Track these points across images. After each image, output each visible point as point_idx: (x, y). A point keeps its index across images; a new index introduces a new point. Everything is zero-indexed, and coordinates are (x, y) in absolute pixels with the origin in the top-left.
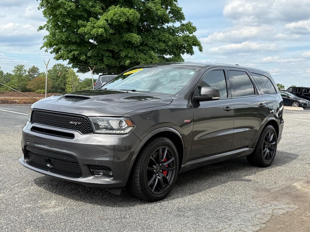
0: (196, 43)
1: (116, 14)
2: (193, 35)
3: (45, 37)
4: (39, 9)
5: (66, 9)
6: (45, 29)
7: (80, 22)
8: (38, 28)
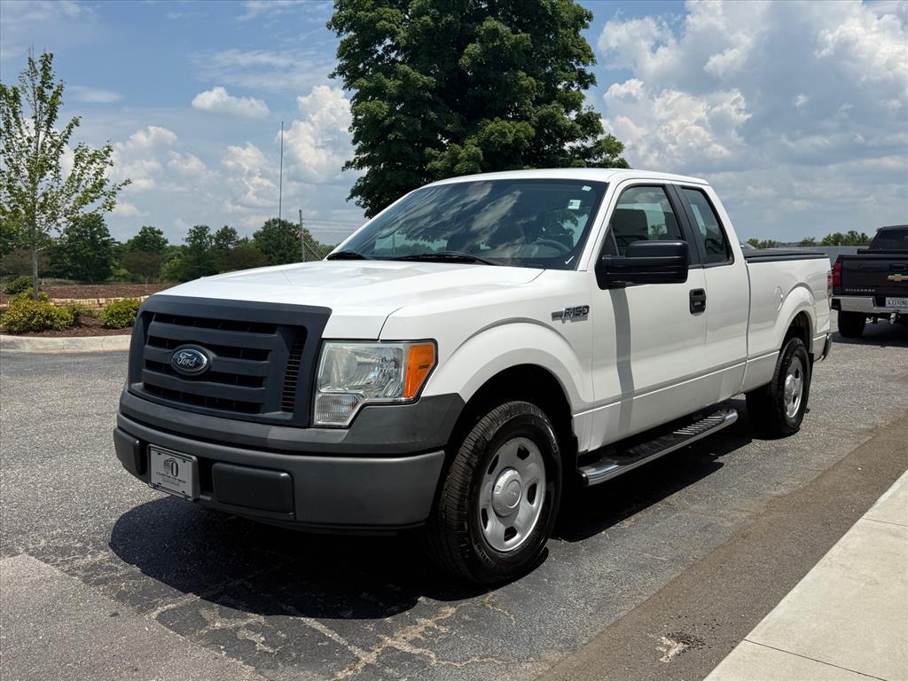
1: (495, 132)
3: (358, 181)
4: (350, 130)
6: (355, 166)
8: (344, 165)
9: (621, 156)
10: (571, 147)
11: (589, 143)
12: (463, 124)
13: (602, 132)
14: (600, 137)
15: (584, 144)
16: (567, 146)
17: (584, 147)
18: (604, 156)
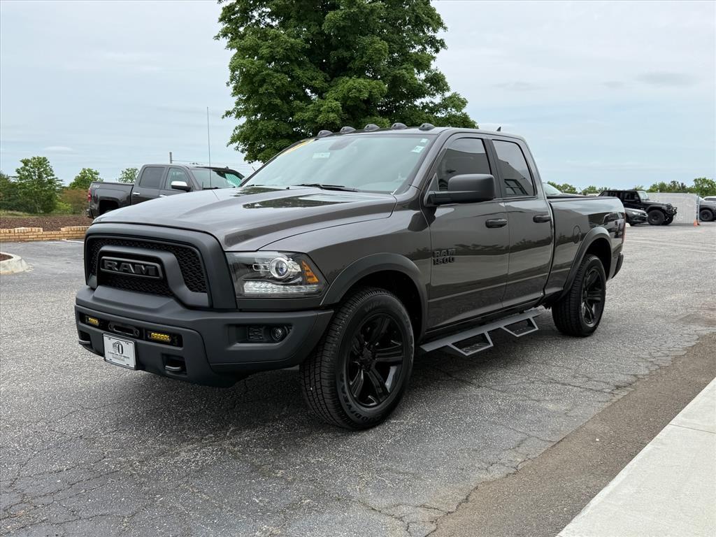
1: (353, 89)
3: (236, 129)
4: (228, 84)
5: (273, 84)
6: (234, 115)
7: (296, 103)
8: (225, 114)
9: (464, 111)
10: (422, 103)
11: (438, 99)
12: (326, 81)
13: (448, 90)
15: (433, 100)
16: (418, 102)
17: (432, 102)
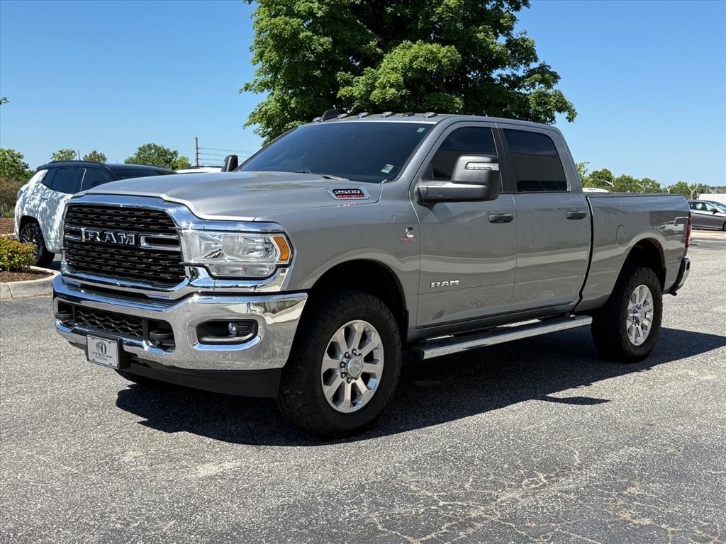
0: (563, 106)
1: (418, 57)
2: (556, 91)
7: (340, 75)
9: (556, 87)
10: (500, 76)
11: (521, 72)
13: (536, 60)
14: (533, 65)
15: (515, 72)
16: (495, 74)
17: (514, 75)
18: (537, 88)
